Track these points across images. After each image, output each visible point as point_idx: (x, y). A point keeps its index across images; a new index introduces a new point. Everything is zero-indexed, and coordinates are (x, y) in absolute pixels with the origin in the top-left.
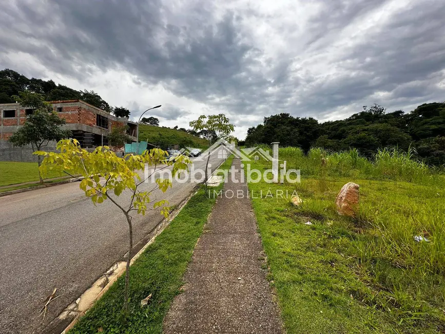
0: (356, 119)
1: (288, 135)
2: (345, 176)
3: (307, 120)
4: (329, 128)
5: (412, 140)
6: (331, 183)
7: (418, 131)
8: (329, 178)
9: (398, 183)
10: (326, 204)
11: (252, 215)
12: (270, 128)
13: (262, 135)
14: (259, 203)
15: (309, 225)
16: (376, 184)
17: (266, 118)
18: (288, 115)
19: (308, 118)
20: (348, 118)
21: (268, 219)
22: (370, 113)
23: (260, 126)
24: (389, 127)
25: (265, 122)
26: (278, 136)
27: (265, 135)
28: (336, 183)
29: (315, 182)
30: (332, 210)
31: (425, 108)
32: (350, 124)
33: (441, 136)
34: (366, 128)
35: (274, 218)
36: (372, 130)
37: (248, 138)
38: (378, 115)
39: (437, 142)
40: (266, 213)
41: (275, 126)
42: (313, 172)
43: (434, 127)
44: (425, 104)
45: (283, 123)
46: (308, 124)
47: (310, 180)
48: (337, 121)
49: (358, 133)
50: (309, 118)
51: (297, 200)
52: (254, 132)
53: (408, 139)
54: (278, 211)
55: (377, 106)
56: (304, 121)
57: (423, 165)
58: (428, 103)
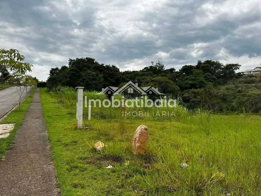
0: (147, 71)
1: (94, 79)
2: (139, 119)
3: (111, 68)
4: (128, 77)
5: (180, 91)
6: (129, 125)
7: (182, 84)
8: (127, 121)
9: (172, 123)
10: (124, 145)
11: (51, 167)
12: (76, 71)
13: (66, 77)
14: (61, 153)
15: (110, 169)
16: (159, 124)
17: (71, 60)
18: (93, 60)
19: (111, 66)
20: (141, 70)
21: (69, 170)
22: (156, 68)
23: (64, 68)
24: (167, 80)
25: (70, 64)
26: (84, 80)
27: (70, 78)
28: (133, 125)
29: (116, 125)
30: (129, 150)
31: (186, 68)
32: (143, 75)
33: (194, 89)
34: (153, 79)
35: (76, 167)
36: (157, 81)
37: (50, 80)
38: (160, 70)
39: (192, 92)
40: (68, 164)
41: (81, 70)
42: (115, 116)
43: (191, 82)
44: (186, 65)
45: (89, 68)
46: (111, 71)
47: (112, 124)
48: (134, 71)
49: (148, 83)
50: (113, 66)
51: (99, 145)
52: (57, 74)
53: (178, 90)
54: (81, 159)
55: (160, 63)
56: (108, 67)
57: (185, 109)
58: (188, 65)
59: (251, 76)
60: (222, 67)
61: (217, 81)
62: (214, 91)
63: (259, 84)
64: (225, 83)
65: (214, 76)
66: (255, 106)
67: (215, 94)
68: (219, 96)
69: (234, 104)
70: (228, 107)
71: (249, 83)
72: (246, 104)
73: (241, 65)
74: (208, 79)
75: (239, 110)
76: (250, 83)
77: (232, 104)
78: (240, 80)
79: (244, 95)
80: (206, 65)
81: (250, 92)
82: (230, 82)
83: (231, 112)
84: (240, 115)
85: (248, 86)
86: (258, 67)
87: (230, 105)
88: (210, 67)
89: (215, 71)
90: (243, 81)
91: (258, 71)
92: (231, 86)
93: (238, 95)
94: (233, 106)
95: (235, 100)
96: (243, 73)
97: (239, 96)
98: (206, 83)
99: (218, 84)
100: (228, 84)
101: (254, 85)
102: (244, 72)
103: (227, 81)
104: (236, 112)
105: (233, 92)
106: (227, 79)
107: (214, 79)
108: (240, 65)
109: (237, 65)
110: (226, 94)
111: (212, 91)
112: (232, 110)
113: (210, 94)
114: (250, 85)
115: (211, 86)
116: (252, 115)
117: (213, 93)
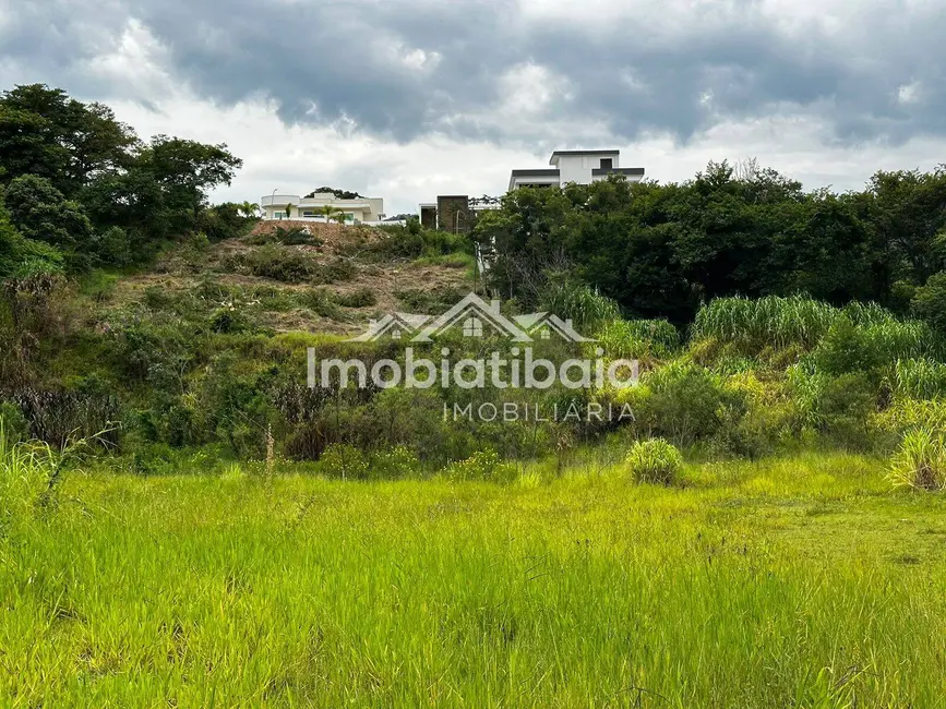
59: (293, 236)
60: (128, 150)
61: (95, 238)
62: (72, 306)
63: (330, 288)
64: (138, 262)
65: (72, 204)
66: (306, 416)
67: (77, 325)
68: (97, 341)
69: (189, 400)
70: (154, 421)
71: (277, 276)
72: (257, 404)
73: (238, 161)
74: (37, 218)
75: (215, 438)
76: (284, 280)
77: (177, 402)
78: (234, 253)
79: (250, 350)
80: (25, 116)
81: (284, 332)
82: (175, 255)
83: (172, 453)
84: (220, 472)
85: (271, 293)
86: (328, 190)
87: (167, 409)
88: (50, 138)
89: (80, 172)
90: (251, 262)
91: (328, 210)
92: (179, 284)
93: (218, 349)
94: (186, 415)
95: (196, 379)
96: (246, 209)
97: (224, 354)
98: (20, 243)
99: (97, 265)
100: (163, 271)
101: (302, 289)
102: (255, 206)
103: (159, 247)
104: (201, 455)
105: (185, 323)
106: (155, 233)
107: (76, 228)
108: (235, 155)
109: (217, 154)
110: (146, 330)
111: (54, 304)
112: (177, 441)
113: (42, 327)
114: (282, 288)
115: (50, 267)
116: (290, 470)
117: (65, 323)
